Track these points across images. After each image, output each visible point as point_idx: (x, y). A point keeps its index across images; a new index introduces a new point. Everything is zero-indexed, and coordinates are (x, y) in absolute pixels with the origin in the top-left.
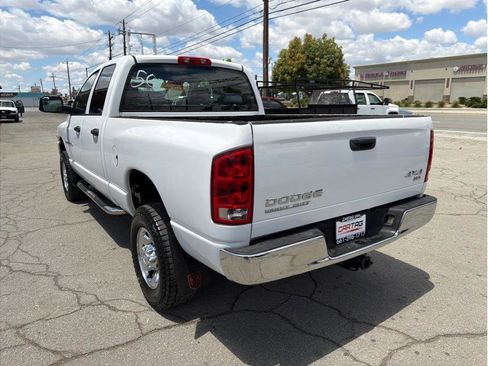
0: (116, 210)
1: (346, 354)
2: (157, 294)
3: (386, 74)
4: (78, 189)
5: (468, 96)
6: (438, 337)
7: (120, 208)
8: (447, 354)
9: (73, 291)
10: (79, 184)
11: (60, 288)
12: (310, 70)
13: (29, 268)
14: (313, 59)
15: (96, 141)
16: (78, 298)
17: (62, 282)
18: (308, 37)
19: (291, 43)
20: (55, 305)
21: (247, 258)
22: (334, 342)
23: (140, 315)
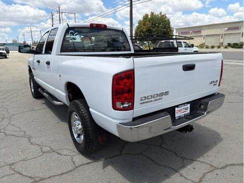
0: (60, 103)
1: (181, 176)
2: (82, 146)
3: (191, 32)
4: (39, 92)
5: (232, 43)
6: (227, 166)
7: (61, 102)
8: (232, 174)
9: (39, 145)
10: (39, 89)
11: (32, 144)
12: (154, 30)
13: (16, 133)
14: (155, 25)
15: (48, 67)
16: (41, 149)
17: (33, 140)
18: (152, 13)
19: (144, 17)
20: (30, 152)
21: (131, 128)
22: (174, 170)
23: (74, 157)
